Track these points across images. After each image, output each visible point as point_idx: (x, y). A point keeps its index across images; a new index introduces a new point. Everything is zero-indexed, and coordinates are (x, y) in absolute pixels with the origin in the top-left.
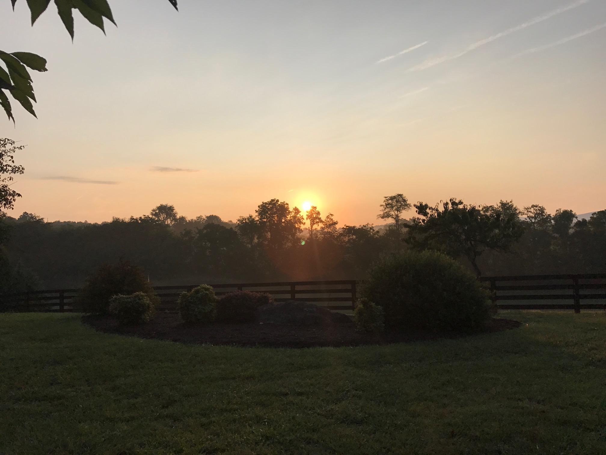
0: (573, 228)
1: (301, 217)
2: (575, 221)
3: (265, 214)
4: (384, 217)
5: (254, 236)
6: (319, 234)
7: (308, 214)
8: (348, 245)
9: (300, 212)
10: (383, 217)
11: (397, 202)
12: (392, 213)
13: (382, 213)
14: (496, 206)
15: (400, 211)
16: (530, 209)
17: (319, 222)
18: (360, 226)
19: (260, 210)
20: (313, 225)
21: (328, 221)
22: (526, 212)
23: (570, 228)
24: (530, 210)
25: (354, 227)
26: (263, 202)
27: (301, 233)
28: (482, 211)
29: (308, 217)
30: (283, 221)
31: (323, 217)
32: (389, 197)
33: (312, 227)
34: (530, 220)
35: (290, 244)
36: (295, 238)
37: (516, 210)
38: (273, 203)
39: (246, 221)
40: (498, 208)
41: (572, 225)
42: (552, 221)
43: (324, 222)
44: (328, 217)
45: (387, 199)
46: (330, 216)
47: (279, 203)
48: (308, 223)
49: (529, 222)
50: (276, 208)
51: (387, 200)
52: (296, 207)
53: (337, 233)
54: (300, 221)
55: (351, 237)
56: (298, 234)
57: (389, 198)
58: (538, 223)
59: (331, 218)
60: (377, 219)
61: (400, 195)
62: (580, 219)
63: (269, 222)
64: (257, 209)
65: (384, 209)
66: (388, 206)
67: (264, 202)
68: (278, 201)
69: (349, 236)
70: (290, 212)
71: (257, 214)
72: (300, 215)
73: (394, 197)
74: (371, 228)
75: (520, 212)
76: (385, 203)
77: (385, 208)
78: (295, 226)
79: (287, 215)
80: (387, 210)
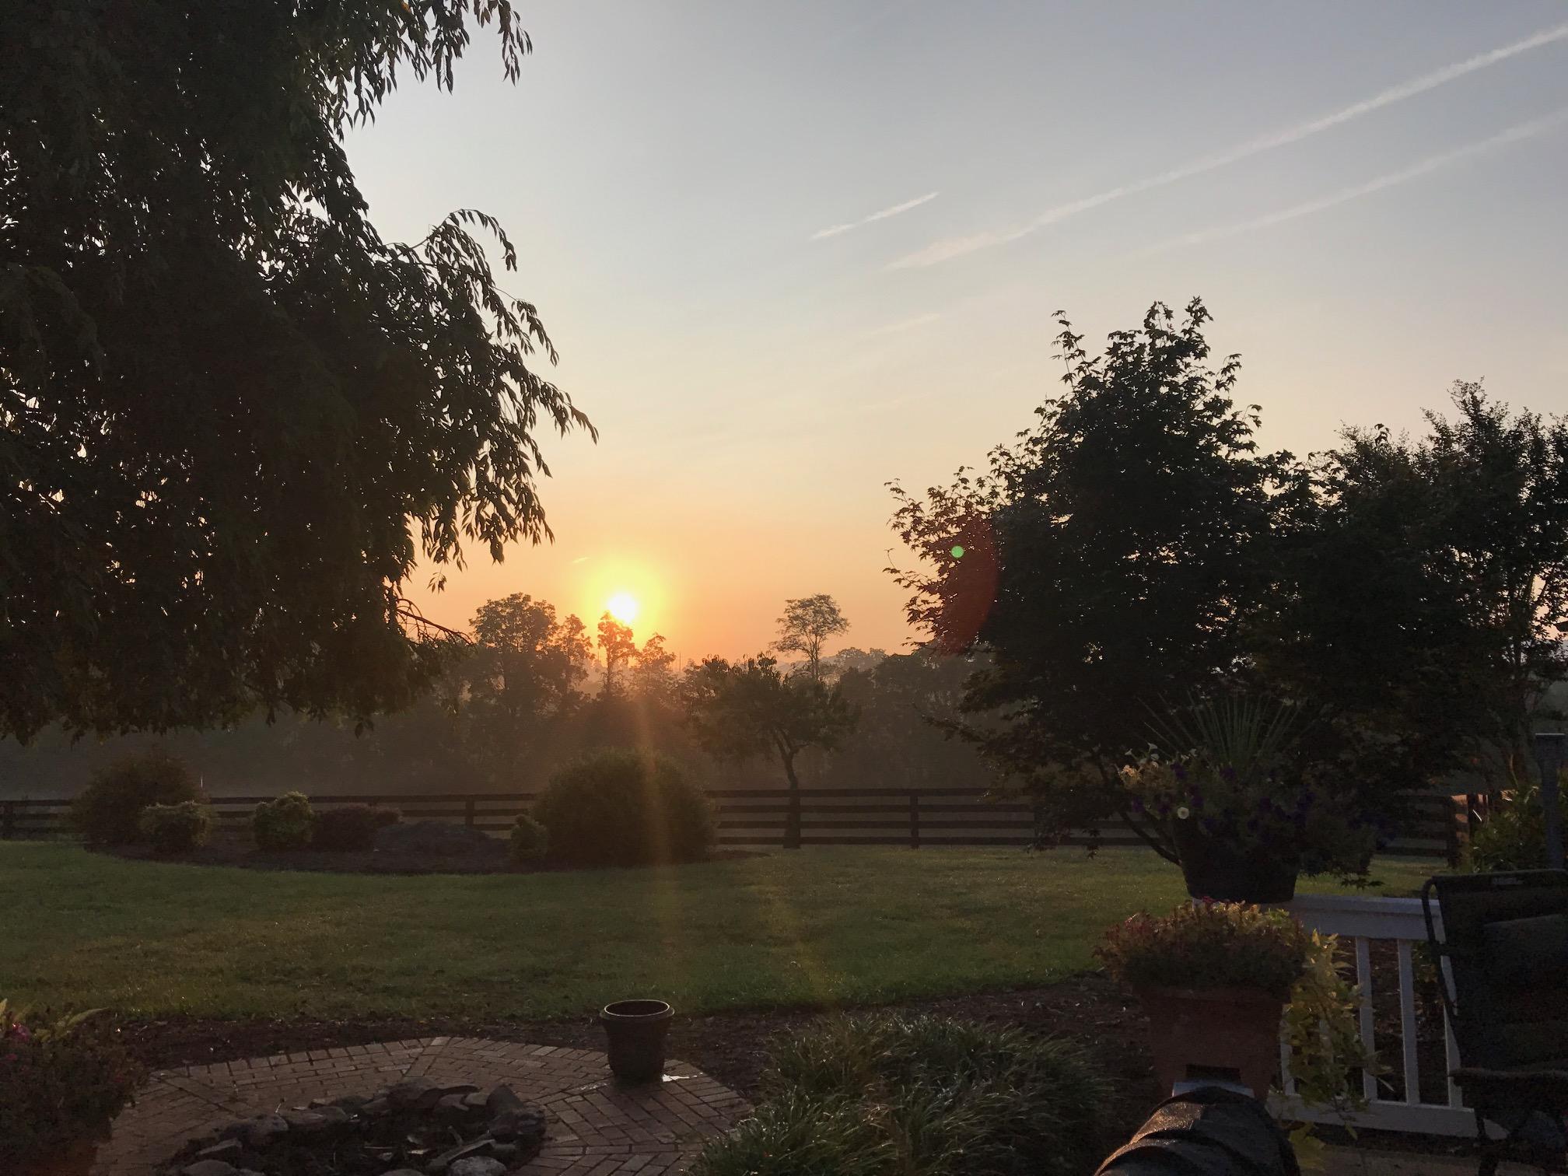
1: (584, 641)
3: (491, 630)
4: (787, 646)
5: (462, 686)
6: (628, 683)
7: (602, 633)
9: (584, 628)
10: (782, 649)
11: (816, 612)
12: (804, 639)
13: (780, 638)
15: (821, 635)
17: (628, 655)
19: (482, 618)
20: (614, 660)
21: (652, 654)
26: (489, 601)
27: (582, 679)
29: (603, 641)
31: (639, 641)
32: (799, 601)
33: (610, 665)
35: (552, 707)
36: (568, 692)
38: (516, 602)
43: (640, 654)
44: (651, 643)
45: (793, 605)
46: (656, 640)
47: (531, 604)
48: (601, 654)
50: (523, 616)
51: (793, 608)
52: (573, 615)
53: (672, 682)
54: (581, 651)
56: (576, 686)
57: (796, 602)
59: (659, 646)
61: (824, 598)
63: (503, 649)
64: (475, 616)
65: (785, 629)
66: (795, 622)
67: (493, 600)
68: (527, 598)
70: (556, 628)
71: (473, 629)
72: (582, 635)
73: (811, 602)
76: (787, 614)
78: (569, 662)
79: (550, 635)
80: (793, 631)
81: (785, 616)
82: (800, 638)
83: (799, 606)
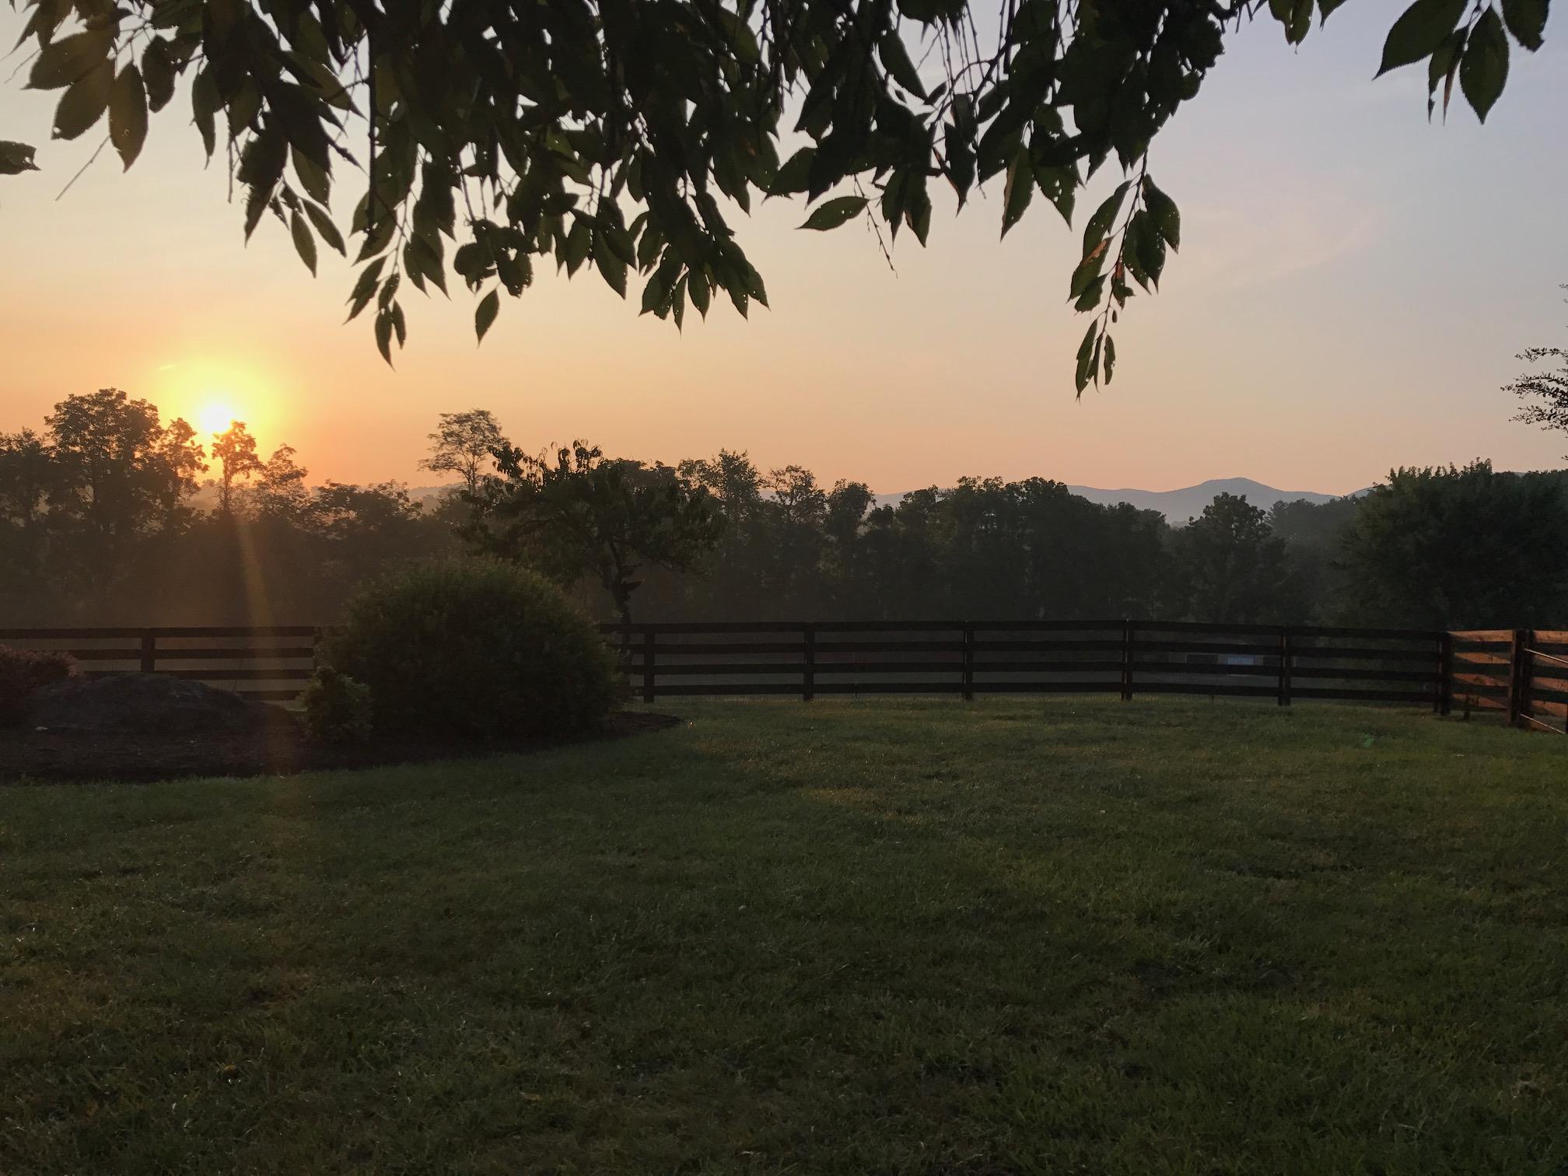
0: (865, 524)
1: (194, 450)
2: (870, 508)
3: (77, 432)
4: (438, 467)
5: (38, 496)
6: (248, 500)
7: (218, 441)
8: (332, 536)
9: (194, 434)
10: (434, 468)
11: (474, 429)
12: (460, 458)
13: (432, 456)
14: (710, 463)
15: (480, 455)
16: (784, 474)
17: (249, 468)
18: (370, 486)
19: (62, 416)
20: (232, 473)
21: (279, 467)
22: (774, 481)
23: (861, 523)
24: (782, 477)
25: (353, 488)
26: (71, 396)
27: (192, 493)
28: (678, 470)
29: (219, 450)
30: (138, 455)
31: (264, 453)
32: (455, 416)
33: (228, 478)
34: (782, 500)
35: (156, 525)
36: (175, 507)
37: (754, 474)
38: (108, 400)
39: (10, 449)
40: (714, 466)
41: (865, 517)
42: (827, 506)
43: (265, 468)
44: (278, 455)
45: (448, 419)
46: (284, 452)
47: (127, 402)
48: (216, 468)
49: (780, 504)
50: (116, 417)
51: (448, 423)
52: (180, 419)
53: (303, 500)
54: (192, 460)
55: (344, 515)
56: (185, 499)
57: (452, 417)
58: (797, 508)
59: (287, 458)
60: (419, 470)
61: (483, 414)
62: (881, 506)
63: (91, 454)
64: (52, 413)
65: (438, 445)
66: (449, 439)
67: (77, 395)
68: (122, 395)
69: (337, 512)
70: (160, 432)
71: (50, 429)
72: (193, 443)
73: (468, 418)
74: (400, 495)
75: (760, 481)
76: (441, 430)
77: (442, 444)
78: (176, 473)
79: (153, 440)
80: (447, 449)
81: (439, 432)
82: (456, 456)
83: (455, 421)
